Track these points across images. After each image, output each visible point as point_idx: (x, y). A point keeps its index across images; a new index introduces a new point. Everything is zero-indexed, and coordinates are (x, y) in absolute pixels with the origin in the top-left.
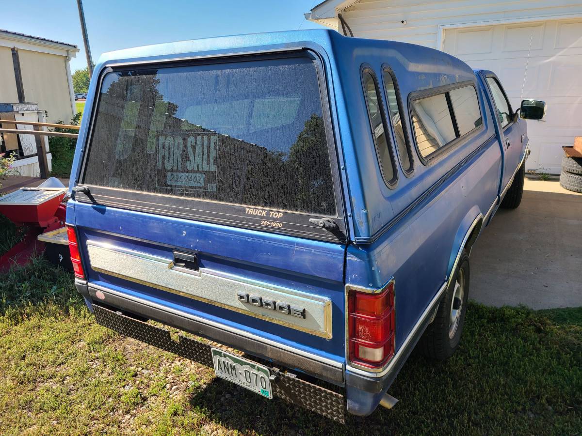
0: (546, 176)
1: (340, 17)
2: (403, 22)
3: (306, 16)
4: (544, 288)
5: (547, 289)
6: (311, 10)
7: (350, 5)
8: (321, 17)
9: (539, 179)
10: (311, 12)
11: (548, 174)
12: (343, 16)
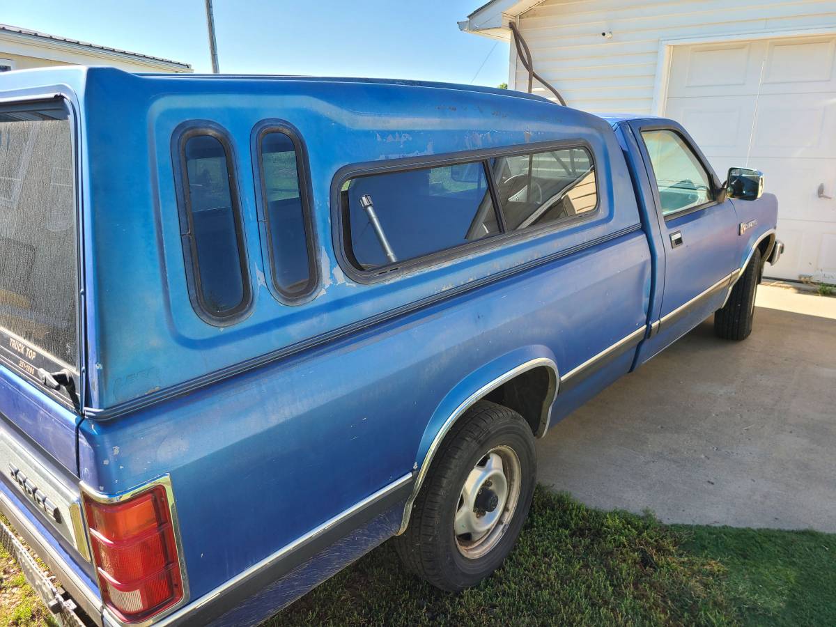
0: (827, 288)
1: (512, 26)
2: (604, 34)
3: (461, 25)
4: (706, 486)
5: (711, 487)
6: (469, 17)
7: (527, 8)
8: (483, 27)
9: (815, 292)
10: (468, 19)
11: (831, 286)
12: (518, 26)
